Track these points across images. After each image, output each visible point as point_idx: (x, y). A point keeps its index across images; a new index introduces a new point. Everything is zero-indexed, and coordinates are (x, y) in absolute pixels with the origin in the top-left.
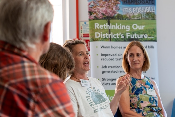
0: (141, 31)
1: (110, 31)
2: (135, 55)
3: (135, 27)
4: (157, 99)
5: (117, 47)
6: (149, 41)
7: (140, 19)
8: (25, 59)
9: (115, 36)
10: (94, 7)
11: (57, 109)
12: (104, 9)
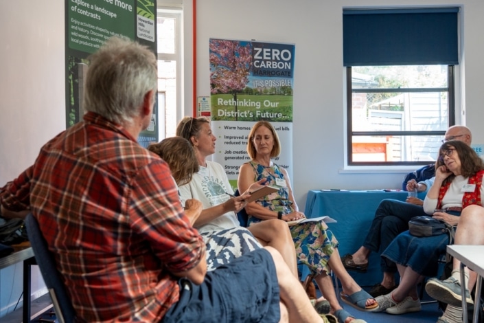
0: (274, 108)
1: (236, 109)
2: (263, 138)
3: (267, 103)
4: (287, 191)
5: (244, 128)
6: (284, 121)
7: (273, 93)
8: (119, 135)
9: (243, 115)
10: (217, 78)
11: (157, 196)
12: (230, 80)
